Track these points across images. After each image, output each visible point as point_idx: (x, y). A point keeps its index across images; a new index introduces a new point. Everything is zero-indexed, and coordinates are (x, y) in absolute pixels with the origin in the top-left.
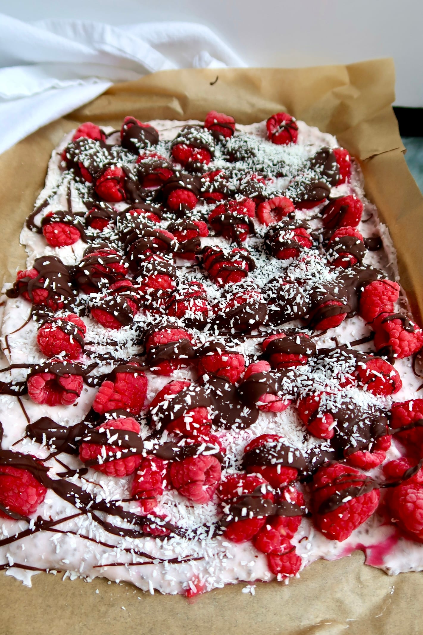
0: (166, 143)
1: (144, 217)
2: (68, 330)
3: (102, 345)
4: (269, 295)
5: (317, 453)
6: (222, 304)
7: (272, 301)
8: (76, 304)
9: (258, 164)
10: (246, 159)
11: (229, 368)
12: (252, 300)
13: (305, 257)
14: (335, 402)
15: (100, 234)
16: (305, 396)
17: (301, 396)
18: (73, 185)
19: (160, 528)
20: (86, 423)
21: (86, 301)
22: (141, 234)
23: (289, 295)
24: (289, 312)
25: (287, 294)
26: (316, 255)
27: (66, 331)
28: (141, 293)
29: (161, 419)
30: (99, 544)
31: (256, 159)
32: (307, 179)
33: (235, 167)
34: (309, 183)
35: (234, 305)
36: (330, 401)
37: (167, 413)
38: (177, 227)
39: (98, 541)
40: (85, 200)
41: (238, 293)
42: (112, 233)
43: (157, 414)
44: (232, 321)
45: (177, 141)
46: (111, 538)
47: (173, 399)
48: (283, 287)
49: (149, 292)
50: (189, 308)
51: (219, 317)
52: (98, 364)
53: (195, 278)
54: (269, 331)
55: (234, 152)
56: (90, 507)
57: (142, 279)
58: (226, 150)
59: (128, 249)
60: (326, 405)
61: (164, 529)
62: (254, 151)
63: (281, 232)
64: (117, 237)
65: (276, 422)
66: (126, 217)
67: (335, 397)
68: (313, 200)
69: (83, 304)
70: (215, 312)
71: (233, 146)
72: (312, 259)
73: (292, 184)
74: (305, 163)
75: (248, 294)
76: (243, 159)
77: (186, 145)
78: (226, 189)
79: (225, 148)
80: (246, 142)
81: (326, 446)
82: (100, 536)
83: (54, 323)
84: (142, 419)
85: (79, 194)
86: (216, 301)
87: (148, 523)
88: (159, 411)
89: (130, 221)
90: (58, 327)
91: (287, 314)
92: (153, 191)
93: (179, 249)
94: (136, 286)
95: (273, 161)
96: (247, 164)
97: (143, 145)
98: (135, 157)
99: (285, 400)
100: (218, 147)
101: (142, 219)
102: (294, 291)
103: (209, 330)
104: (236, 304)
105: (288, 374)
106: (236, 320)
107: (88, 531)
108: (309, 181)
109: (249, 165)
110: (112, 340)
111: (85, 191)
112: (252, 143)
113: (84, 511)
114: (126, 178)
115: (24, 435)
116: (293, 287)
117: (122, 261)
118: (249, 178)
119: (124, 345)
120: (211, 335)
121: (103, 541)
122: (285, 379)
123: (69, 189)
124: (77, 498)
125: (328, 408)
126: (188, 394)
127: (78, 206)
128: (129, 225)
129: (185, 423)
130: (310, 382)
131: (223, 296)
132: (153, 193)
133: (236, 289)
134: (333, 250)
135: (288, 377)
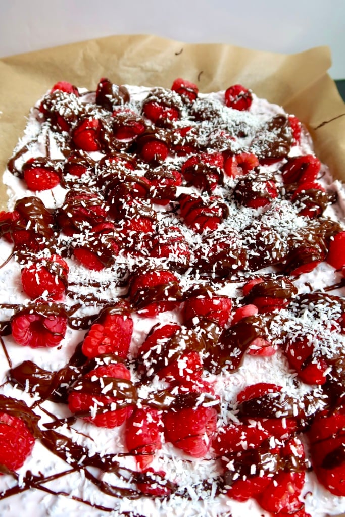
0: (137, 102)
1: (122, 165)
2: (53, 270)
3: (85, 286)
4: (248, 241)
5: (311, 401)
6: (204, 249)
7: (251, 247)
8: (58, 245)
9: (223, 124)
10: (211, 119)
11: (220, 312)
12: (235, 245)
13: (278, 206)
14: (329, 347)
15: (79, 180)
16: (295, 341)
17: (291, 341)
18: (52, 135)
19: (161, 488)
20: (72, 367)
21: (67, 243)
22: (123, 179)
23: (268, 241)
24: (268, 257)
25: (266, 240)
26: (287, 205)
27: (51, 271)
28: (123, 236)
29: (153, 365)
30: (94, 508)
31: (220, 119)
32: (270, 138)
33: (201, 126)
34: (273, 141)
35: (216, 250)
36: (324, 346)
37: (160, 359)
38: (155, 176)
39: (92, 503)
40: (63, 149)
41: (220, 239)
42: (90, 179)
43: (149, 360)
44: (215, 266)
45: (149, 100)
46: (107, 501)
47: (166, 343)
48: (263, 233)
49: (131, 235)
50: (173, 252)
51: (202, 261)
52: (81, 305)
53: (171, 223)
54: (247, 276)
55: (200, 112)
56: (83, 463)
57: (124, 223)
58: (192, 111)
59: (108, 194)
60: (320, 351)
61: (166, 490)
62: (218, 112)
63: (253, 183)
64: (95, 182)
65: (264, 368)
66: (105, 164)
67: (328, 343)
68: (276, 157)
69: (65, 246)
70: (196, 256)
71: (199, 107)
72: (284, 209)
73: (256, 142)
74: (263, 126)
75: (230, 240)
76: (208, 119)
77: (158, 103)
78: (196, 144)
79: (191, 110)
80: (211, 104)
81: (318, 393)
82: (95, 499)
83: (38, 263)
84: (130, 363)
85: (57, 143)
86: (198, 247)
87: (148, 482)
88: (151, 355)
89: (109, 167)
90: (43, 267)
91: (266, 260)
92: (127, 143)
93: (157, 195)
94: (118, 229)
95: (236, 122)
96: (212, 124)
97: (116, 101)
98: (108, 113)
99: (274, 345)
100: (185, 108)
101: (120, 167)
102: (273, 237)
103: (190, 274)
104: (219, 250)
105: (275, 318)
106: (219, 265)
107: (82, 492)
108: (272, 140)
109: (214, 124)
110: (94, 281)
111: (63, 140)
112: (217, 106)
113: (76, 467)
114: (102, 130)
115: (5, 380)
116: (271, 234)
117: (103, 205)
118: (218, 134)
119: (107, 286)
120: (192, 279)
121: (98, 504)
122: (273, 323)
123: (48, 138)
124: (68, 451)
125: (323, 354)
126: (182, 338)
127: (56, 154)
128: (108, 171)
129: (179, 369)
130: (299, 328)
131: (205, 241)
132: (127, 145)
133: (217, 235)
134: (300, 202)
135: (276, 321)
